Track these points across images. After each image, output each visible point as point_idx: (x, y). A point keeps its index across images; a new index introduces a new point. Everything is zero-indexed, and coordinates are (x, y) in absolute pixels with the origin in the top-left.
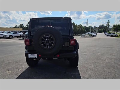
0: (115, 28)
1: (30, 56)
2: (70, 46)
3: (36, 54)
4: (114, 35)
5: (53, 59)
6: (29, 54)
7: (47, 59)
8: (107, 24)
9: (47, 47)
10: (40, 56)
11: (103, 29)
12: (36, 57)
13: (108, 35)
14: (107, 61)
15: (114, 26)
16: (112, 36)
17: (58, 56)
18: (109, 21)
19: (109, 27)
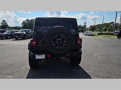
0: (92, 28)
1: (38, 57)
2: (76, 45)
3: (44, 55)
4: (91, 34)
5: (61, 58)
6: (36, 55)
7: (54, 58)
8: (84, 24)
9: (59, 47)
10: (49, 56)
11: (81, 29)
12: (44, 58)
13: (86, 35)
14: (99, 57)
15: (91, 26)
16: (89, 35)
17: (67, 55)
18: (85, 22)
19: (85, 27)
